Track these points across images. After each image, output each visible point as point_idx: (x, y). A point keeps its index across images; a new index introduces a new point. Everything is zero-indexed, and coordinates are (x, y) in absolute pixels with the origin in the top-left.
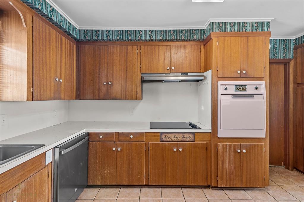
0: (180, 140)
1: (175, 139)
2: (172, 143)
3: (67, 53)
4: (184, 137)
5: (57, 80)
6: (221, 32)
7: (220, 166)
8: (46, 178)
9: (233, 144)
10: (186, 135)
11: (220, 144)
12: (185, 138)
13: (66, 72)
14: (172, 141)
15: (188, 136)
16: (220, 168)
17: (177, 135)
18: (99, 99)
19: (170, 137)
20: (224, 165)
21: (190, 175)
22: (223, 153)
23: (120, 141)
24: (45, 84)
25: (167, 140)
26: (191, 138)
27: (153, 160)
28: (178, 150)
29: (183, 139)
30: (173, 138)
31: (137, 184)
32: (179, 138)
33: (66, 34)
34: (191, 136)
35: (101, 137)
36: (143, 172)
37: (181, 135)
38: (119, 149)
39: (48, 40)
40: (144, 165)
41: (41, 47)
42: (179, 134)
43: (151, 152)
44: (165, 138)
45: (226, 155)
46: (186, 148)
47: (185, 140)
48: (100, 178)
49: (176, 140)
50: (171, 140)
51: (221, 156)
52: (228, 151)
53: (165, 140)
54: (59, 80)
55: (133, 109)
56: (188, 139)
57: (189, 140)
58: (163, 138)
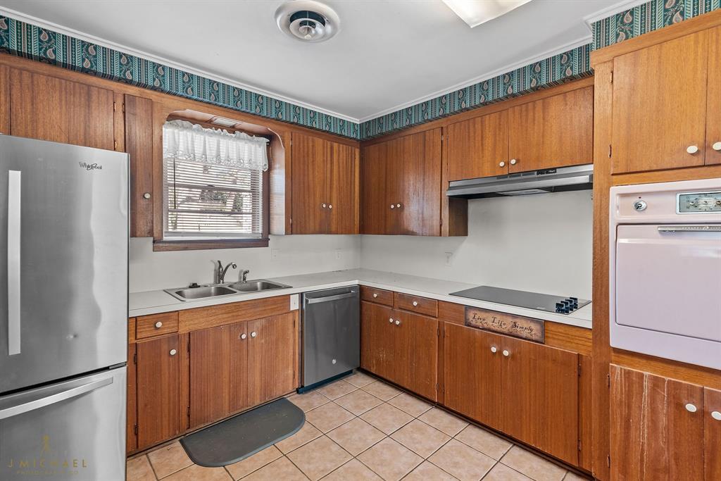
0: (506, 331)
1: (495, 326)
2: (489, 335)
3: (341, 165)
4: (515, 325)
5: (324, 206)
6: (627, 38)
7: (617, 430)
8: (291, 326)
9: (667, 379)
10: (520, 323)
11: (617, 368)
12: (518, 329)
13: (340, 193)
14: (489, 330)
15: (525, 326)
16: (618, 438)
17: (498, 318)
18: (385, 234)
19: (484, 320)
20: (633, 433)
21: (530, 420)
22: (629, 395)
23: (400, 308)
24: (307, 212)
25: (479, 324)
26: (533, 333)
27: (450, 358)
28: (500, 352)
29: (513, 331)
30: (490, 322)
31: (423, 395)
32: (504, 327)
33: (340, 138)
34: (534, 326)
35: (375, 295)
36: (434, 375)
37: (509, 320)
38: (398, 323)
39: (311, 156)
40: (435, 362)
41: (302, 166)
42: (504, 317)
43: (447, 341)
44: (474, 320)
45: (640, 407)
46: (520, 353)
47: (519, 334)
48: (374, 362)
49: (496, 329)
50: (485, 326)
51: (621, 402)
52: (646, 392)
53: (474, 323)
54: (327, 206)
55: (449, 255)
56: (525, 334)
57: (529, 336)
58: (471, 319)
